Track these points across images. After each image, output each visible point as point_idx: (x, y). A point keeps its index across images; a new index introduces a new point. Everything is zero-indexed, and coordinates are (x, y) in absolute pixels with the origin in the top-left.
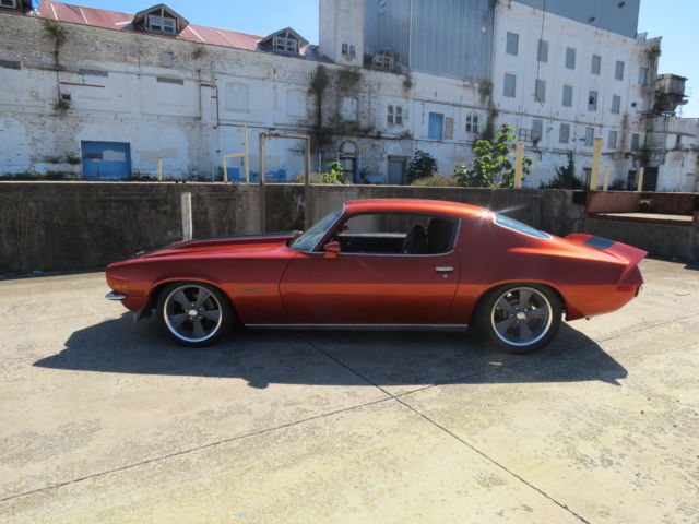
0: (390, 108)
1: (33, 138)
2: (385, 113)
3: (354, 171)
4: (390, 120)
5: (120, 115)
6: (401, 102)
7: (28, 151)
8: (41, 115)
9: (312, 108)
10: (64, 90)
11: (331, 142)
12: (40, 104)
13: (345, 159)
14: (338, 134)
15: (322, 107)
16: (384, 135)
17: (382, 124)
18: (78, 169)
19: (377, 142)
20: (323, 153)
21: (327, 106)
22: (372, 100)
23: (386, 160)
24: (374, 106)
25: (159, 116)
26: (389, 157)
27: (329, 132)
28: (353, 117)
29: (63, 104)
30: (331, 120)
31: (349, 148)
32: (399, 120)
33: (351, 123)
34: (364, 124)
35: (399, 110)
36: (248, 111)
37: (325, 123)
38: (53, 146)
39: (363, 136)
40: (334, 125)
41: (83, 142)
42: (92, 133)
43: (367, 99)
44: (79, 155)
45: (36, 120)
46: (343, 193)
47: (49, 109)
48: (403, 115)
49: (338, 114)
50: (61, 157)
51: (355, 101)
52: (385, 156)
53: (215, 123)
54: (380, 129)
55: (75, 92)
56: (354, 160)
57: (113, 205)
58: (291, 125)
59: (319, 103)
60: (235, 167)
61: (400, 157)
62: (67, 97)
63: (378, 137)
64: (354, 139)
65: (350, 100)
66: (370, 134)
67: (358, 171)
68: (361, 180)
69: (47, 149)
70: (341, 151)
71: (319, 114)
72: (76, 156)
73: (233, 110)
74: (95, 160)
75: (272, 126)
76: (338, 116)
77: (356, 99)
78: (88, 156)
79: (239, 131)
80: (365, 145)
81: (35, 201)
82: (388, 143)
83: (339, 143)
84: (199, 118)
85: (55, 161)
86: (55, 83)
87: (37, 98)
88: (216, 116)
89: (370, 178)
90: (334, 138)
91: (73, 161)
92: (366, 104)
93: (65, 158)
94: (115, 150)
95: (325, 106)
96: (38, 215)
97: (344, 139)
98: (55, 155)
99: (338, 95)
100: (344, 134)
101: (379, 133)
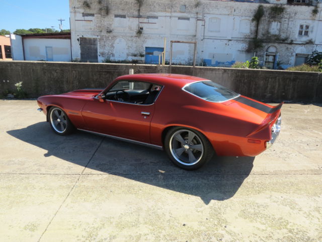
0: (302, 27)
1: (128, 46)
2: (298, 29)
3: (274, 63)
4: (300, 33)
5: (161, 36)
6: (309, 22)
7: (126, 51)
8: (132, 37)
9: (253, 28)
10: (141, 25)
11: (262, 47)
12: (131, 32)
13: (269, 55)
14: (266, 42)
15: (259, 28)
16: (294, 42)
17: (295, 35)
18: (143, 59)
19: (289, 46)
20: (257, 52)
21: (262, 27)
22: (290, 23)
23: (295, 56)
24: (291, 26)
25: (177, 35)
26: (297, 55)
27: (262, 41)
28: (277, 33)
29: (140, 32)
30: (263, 35)
31: (272, 50)
32: (306, 33)
33: (275, 36)
34: (283, 36)
35: (307, 27)
36: (219, 31)
37: (260, 36)
38: (135, 49)
39: (282, 43)
40: (265, 38)
41: (146, 48)
42: (150, 44)
43: (287, 22)
44: (144, 53)
45: (130, 39)
46: (214, 72)
47: (135, 34)
48: (309, 30)
49: (268, 31)
50: (138, 54)
51: (279, 23)
52: (294, 54)
53: (202, 38)
54: (293, 39)
55: (145, 26)
56: (275, 56)
57: (103, 73)
58: (241, 38)
59: (257, 26)
60: (210, 59)
61: (304, 55)
62: (142, 29)
63: (291, 43)
64: (276, 45)
65: (276, 23)
66: (286, 42)
67: (276, 62)
68: (277, 67)
69: (133, 51)
70: (267, 51)
71: (257, 32)
72: (143, 54)
73: (211, 32)
74: (150, 55)
75: (230, 39)
76: (268, 32)
77: (280, 22)
78: (148, 53)
79: (213, 41)
80: (282, 48)
81: (75, 71)
82: (297, 46)
83: (266, 47)
84: (195, 36)
85: (135, 56)
86: (138, 23)
87: (131, 30)
88: (203, 35)
89: (282, 66)
90: (264, 44)
91: (142, 56)
92: (286, 25)
93: (139, 54)
94: (159, 51)
95: (261, 27)
96: (76, 76)
97: (270, 45)
98: (136, 53)
99: (269, 21)
100: (270, 42)
101: (292, 41)
